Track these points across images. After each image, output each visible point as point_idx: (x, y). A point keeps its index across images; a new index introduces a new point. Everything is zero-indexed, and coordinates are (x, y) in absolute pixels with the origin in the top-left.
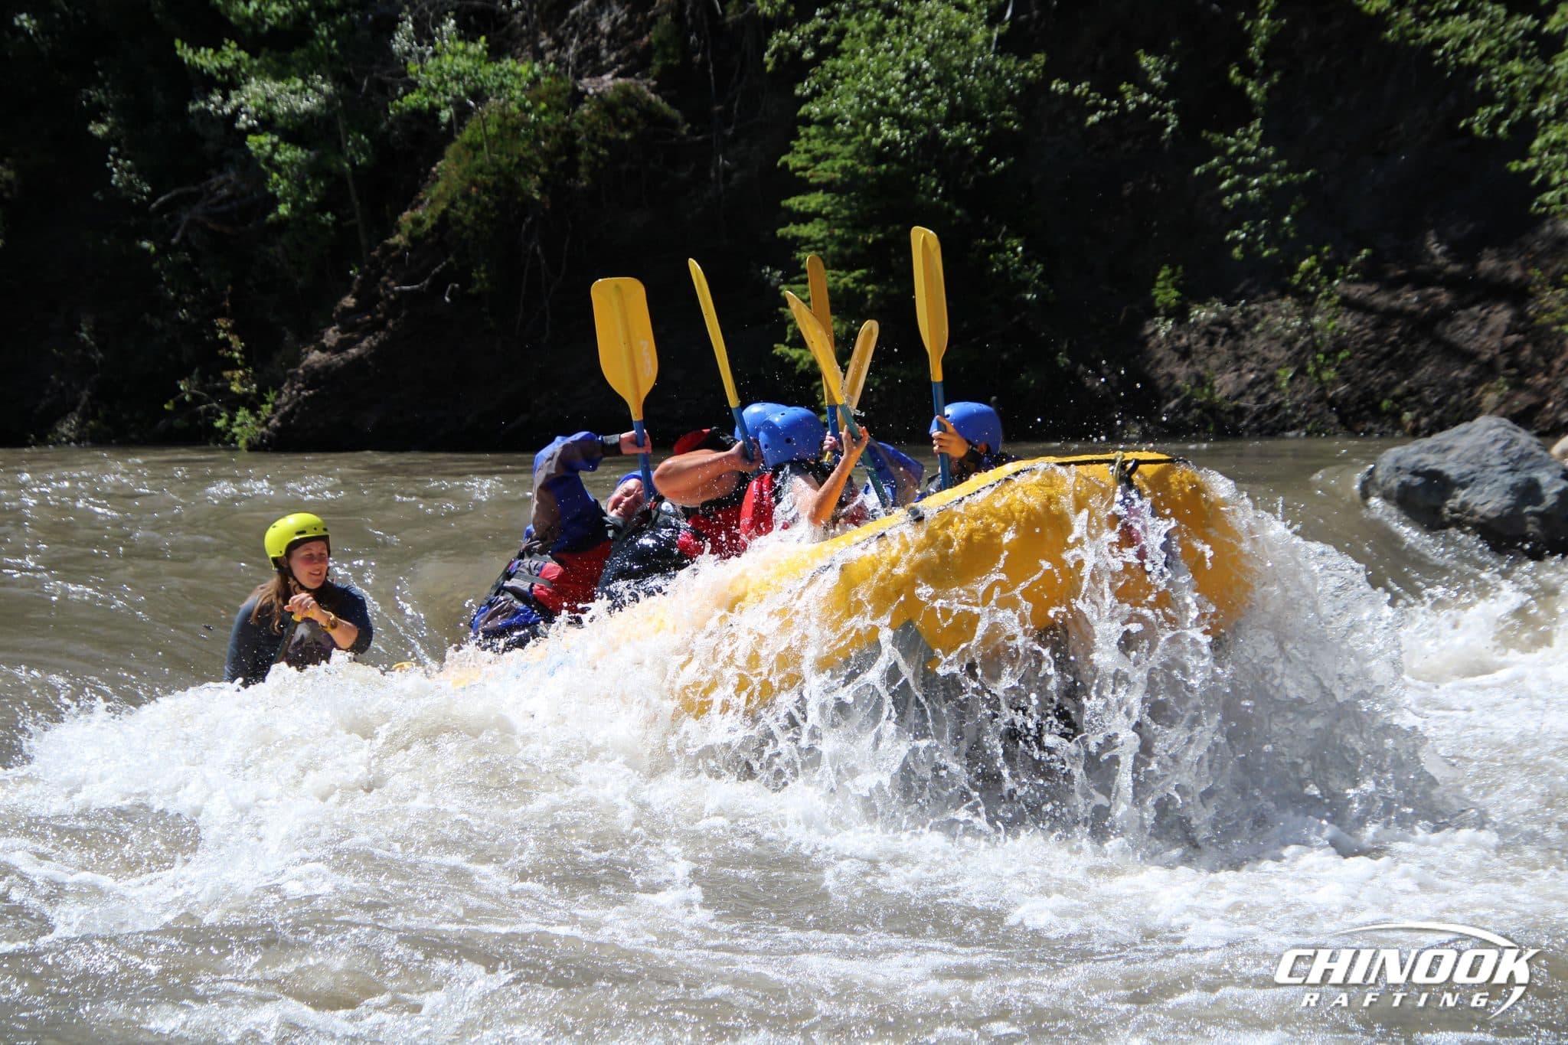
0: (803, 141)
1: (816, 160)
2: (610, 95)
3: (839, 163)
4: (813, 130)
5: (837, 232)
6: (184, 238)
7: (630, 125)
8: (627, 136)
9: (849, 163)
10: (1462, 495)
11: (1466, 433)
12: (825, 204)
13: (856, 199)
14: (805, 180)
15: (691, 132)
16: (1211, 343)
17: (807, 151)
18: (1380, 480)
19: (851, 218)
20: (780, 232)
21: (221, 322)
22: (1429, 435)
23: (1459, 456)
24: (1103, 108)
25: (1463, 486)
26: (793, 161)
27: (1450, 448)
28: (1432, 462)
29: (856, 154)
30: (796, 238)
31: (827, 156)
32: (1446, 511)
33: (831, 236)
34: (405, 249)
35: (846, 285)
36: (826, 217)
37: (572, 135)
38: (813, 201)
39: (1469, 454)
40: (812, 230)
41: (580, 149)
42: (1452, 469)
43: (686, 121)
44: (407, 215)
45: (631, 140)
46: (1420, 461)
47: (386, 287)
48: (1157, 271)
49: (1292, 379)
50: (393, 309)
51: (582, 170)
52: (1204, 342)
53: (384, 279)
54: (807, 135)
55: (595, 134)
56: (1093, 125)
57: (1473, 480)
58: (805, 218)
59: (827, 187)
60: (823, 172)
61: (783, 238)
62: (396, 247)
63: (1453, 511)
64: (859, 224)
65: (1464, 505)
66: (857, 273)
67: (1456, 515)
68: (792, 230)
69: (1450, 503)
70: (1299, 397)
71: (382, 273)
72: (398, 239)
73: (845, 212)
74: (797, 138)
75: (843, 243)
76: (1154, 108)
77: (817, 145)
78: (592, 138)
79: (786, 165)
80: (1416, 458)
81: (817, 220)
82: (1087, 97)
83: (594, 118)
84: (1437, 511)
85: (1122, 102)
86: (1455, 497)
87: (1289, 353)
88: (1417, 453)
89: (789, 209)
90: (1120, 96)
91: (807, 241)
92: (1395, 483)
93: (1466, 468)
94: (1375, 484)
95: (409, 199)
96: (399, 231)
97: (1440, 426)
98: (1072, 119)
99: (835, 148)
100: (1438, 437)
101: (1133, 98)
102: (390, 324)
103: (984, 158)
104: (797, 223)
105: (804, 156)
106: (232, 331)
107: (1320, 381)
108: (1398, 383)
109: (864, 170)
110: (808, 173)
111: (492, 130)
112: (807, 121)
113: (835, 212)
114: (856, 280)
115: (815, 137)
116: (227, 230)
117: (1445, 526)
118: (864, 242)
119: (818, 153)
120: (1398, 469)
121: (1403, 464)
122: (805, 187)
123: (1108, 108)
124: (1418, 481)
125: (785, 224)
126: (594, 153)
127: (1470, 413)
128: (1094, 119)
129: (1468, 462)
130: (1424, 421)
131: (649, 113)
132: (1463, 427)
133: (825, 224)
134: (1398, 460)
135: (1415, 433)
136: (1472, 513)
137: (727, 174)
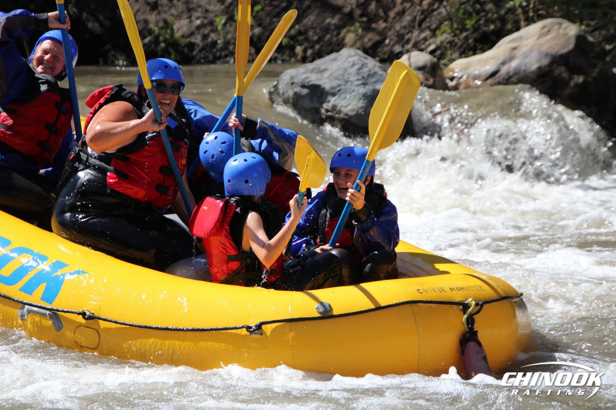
10: (333, 101)
11: (335, 60)
18: (281, 92)
22: (313, 60)
23: (331, 75)
25: (334, 95)
27: (325, 70)
28: (314, 79)
32: (323, 111)
39: (336, 74)
42: (327, 84)
46: (307, 78)
49: (224, 23)
57: (339, 91)
63: (327, 111)
65: (334, 107)
67: (330, 114)
69: (326, 106)
70: (229, 35)
80: (303, 76)
84: (317, 111)
86: (329, 102)
87: (222, 7)
88: (304, 73)
92: (291, 93)
93: (335, 83)
94: (279, 94)
97: (319, 55)
100: (318, 63)
117: (323, 122)
120: (293, 83)
121: (295, 80)
124: (305, 91)
127: (338, 46)
129: (336, 79)
130: (309, 52)
132: (333, 56)
134: (292, 78)
135: (304, 60)
136: (340, 112)
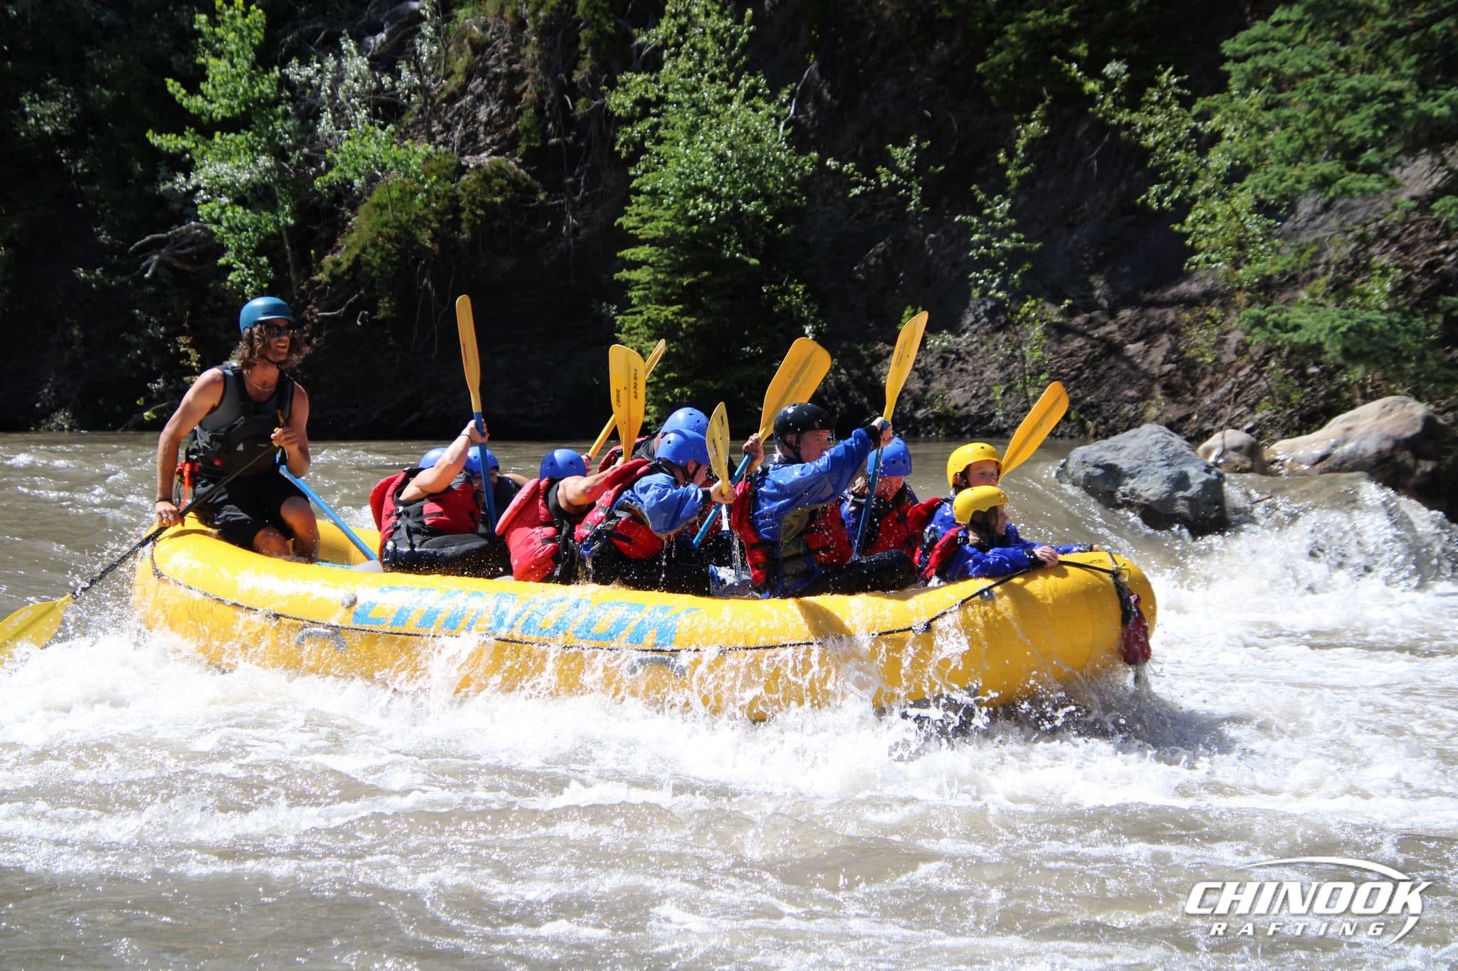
0: (635, 206)
1: (644, 221)
2: (487, 168)
3: (662, 224)
4: (642, 198)
5: (660, 276)
6: (154, 274)
7: (501, 191)
8: (499, 200)
9: (670, 224)
10: (1131, 483)
11: (1134, 436)
12: (651, 255)
13: (674, 252)
14: (636, 236)
15: (547, 198)
16: (944, 366)
17: (637, 215)
18: (1070, 471)
19: (670, 266)
20: (616, 276)
21: (182, 339)
22: (1106, 437)
23: (1129, 454)
24: (863, 184)
25: (1132, 477)
26: (627, 222)
27: (1122, 448)
28: (1109, 458)
29: (675, 218)
30: (628, 281)
31: (652, 218)
32: (1119, 495)
33: (655, 280)
34: (327, 284)
35: (666, 317)
36: (652, 265)
37: (456, 199)
38: (642, 252)
39: (1136, 453)
40: (642, 275)
41: (463, 210)
42: (1124, 463)
43: (544, 190)
44: (328, 259)
45: (502, 203)
46: (1100, 457)
47: (311, 313)
48: (904, 309)
49: (1004, 394)
50: (316, 331)
51: (464, 225)
52: (938, 365)
53: (310, 307)
54: (637, 202)
55: (474, 198)
56: (856, 196)
57: (1139, 472)
58: (635, 265)
59: (652, 242)
60: (648, 231)
61: (618, 281)
62: (319, 282)
63: (1124, 495)
64: (677, 270)
65: (1133, 491)
66: (675, 308)
67: (1127, 498)
68: (625, 274)
69: (1122, 489)
70: (1009, 408)
71: (309, 302)
72: (322, 277)
73: (667, 262)
74: (630, 204)
75: (665, 285)
76: (902, 187)
77: (646, 210)
78: (472, 202)
79: (621, 225)
80: (1097, 455)
81: (645, 267)
82: (852, 175)
83: (474, 186)
84: (1111, 494)
85: (878, 181)
86: (1126, 484)
87: (1002, 375)
88: (1098, 451)
89: (623, 258)
90: (876, 176)
91: (637, 283)
92: (1081, 474)
93: (1135, 463)
94: (1067, 474)
95: (329, 245)
96: (321, 269)
97: (1113, 432)
98: (839, 193)
99: (659, 212)
100: (1113, 440)
101: (885, 177)
102: (314, 341)
103: (772, 224)
104: (629, 270)
105: (636, 219)
106: (191, 345)
107: (1027, 396)
108: (1083, 398)
109: (681, 229)
110: (638, 232)
111: (395, 194)
112: (638, 192)
113: (659, 261)
114: (674, 313)
115: (643, 204)
116: (188, 268)
117: (1119, 506)
118: (681, 283)
119: (645, 216)
120: (1084, 463)
121: (1087, 459)
122: (635, 242)
123: (867, 184)
124: (1099, 471)
125: (620, 270)
126: (472, 212)
127: (1134, 422)
128: (856, 191)
129: (1136, 458)
130: (1102, 428)
131: (514, 183)
132: (1132, 432)
133: (651, 270)
134: (1084, 456)
135: (1097, 436)
136: (1139, 496)
137: (576, 231)
